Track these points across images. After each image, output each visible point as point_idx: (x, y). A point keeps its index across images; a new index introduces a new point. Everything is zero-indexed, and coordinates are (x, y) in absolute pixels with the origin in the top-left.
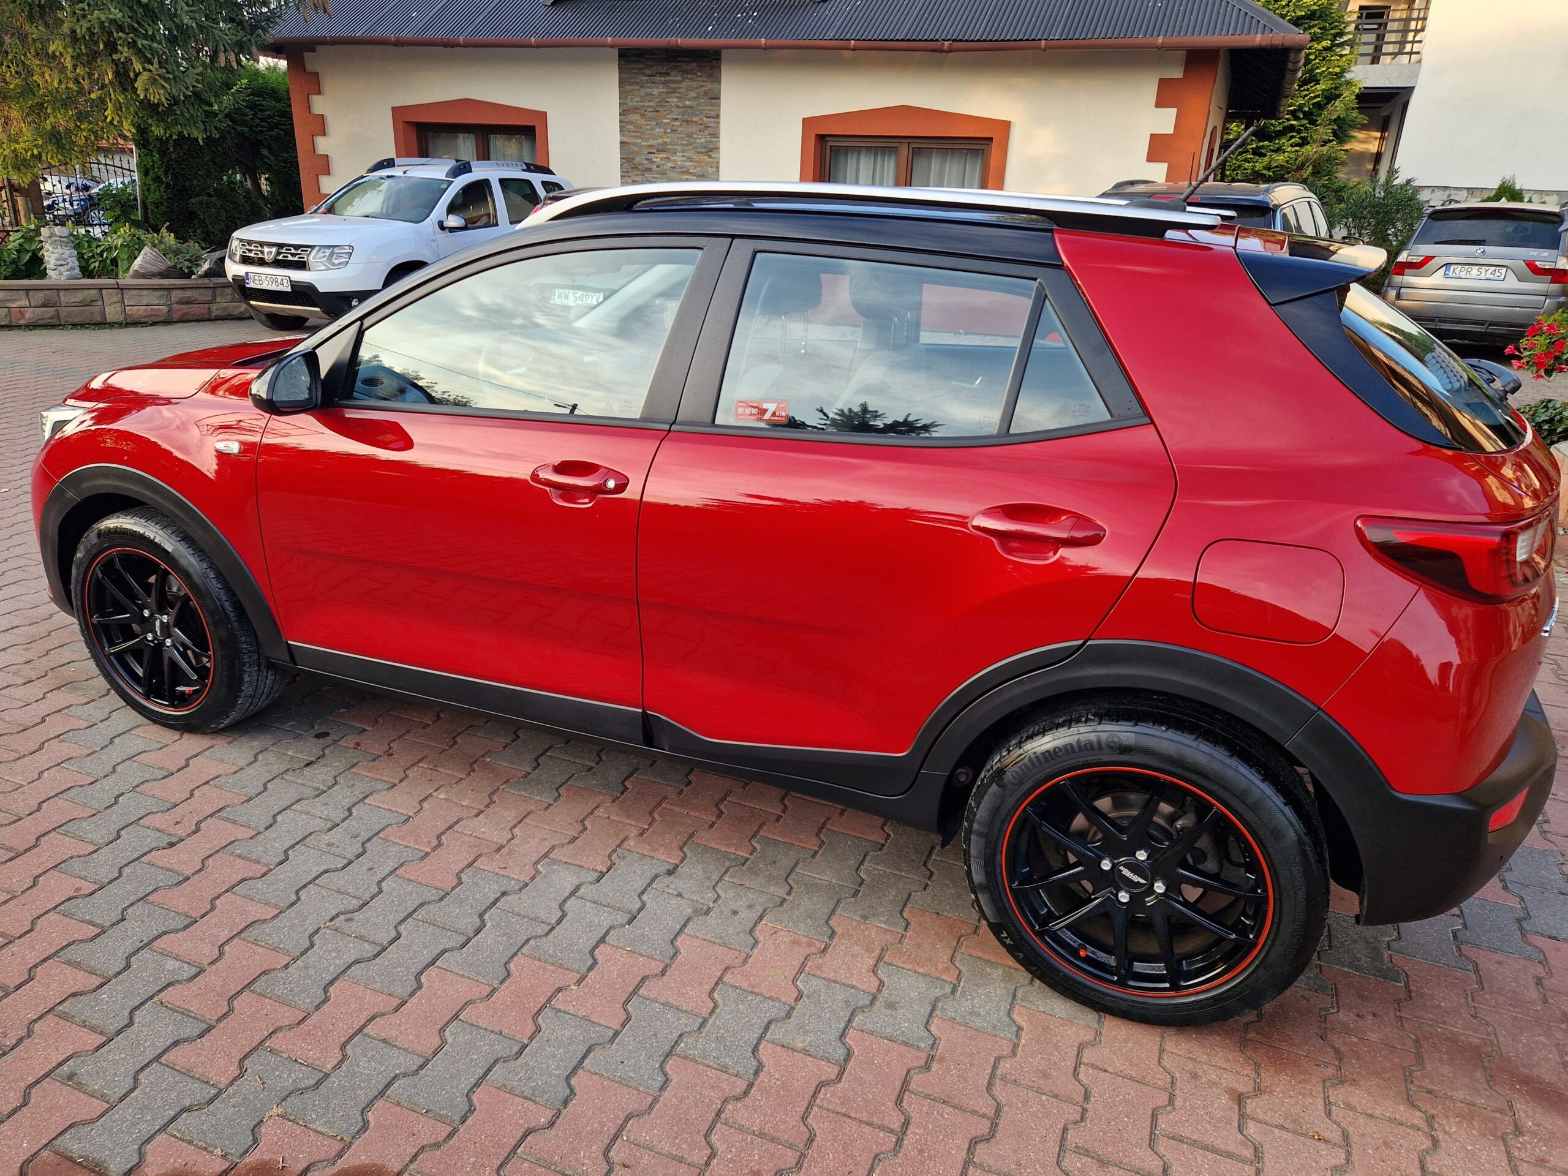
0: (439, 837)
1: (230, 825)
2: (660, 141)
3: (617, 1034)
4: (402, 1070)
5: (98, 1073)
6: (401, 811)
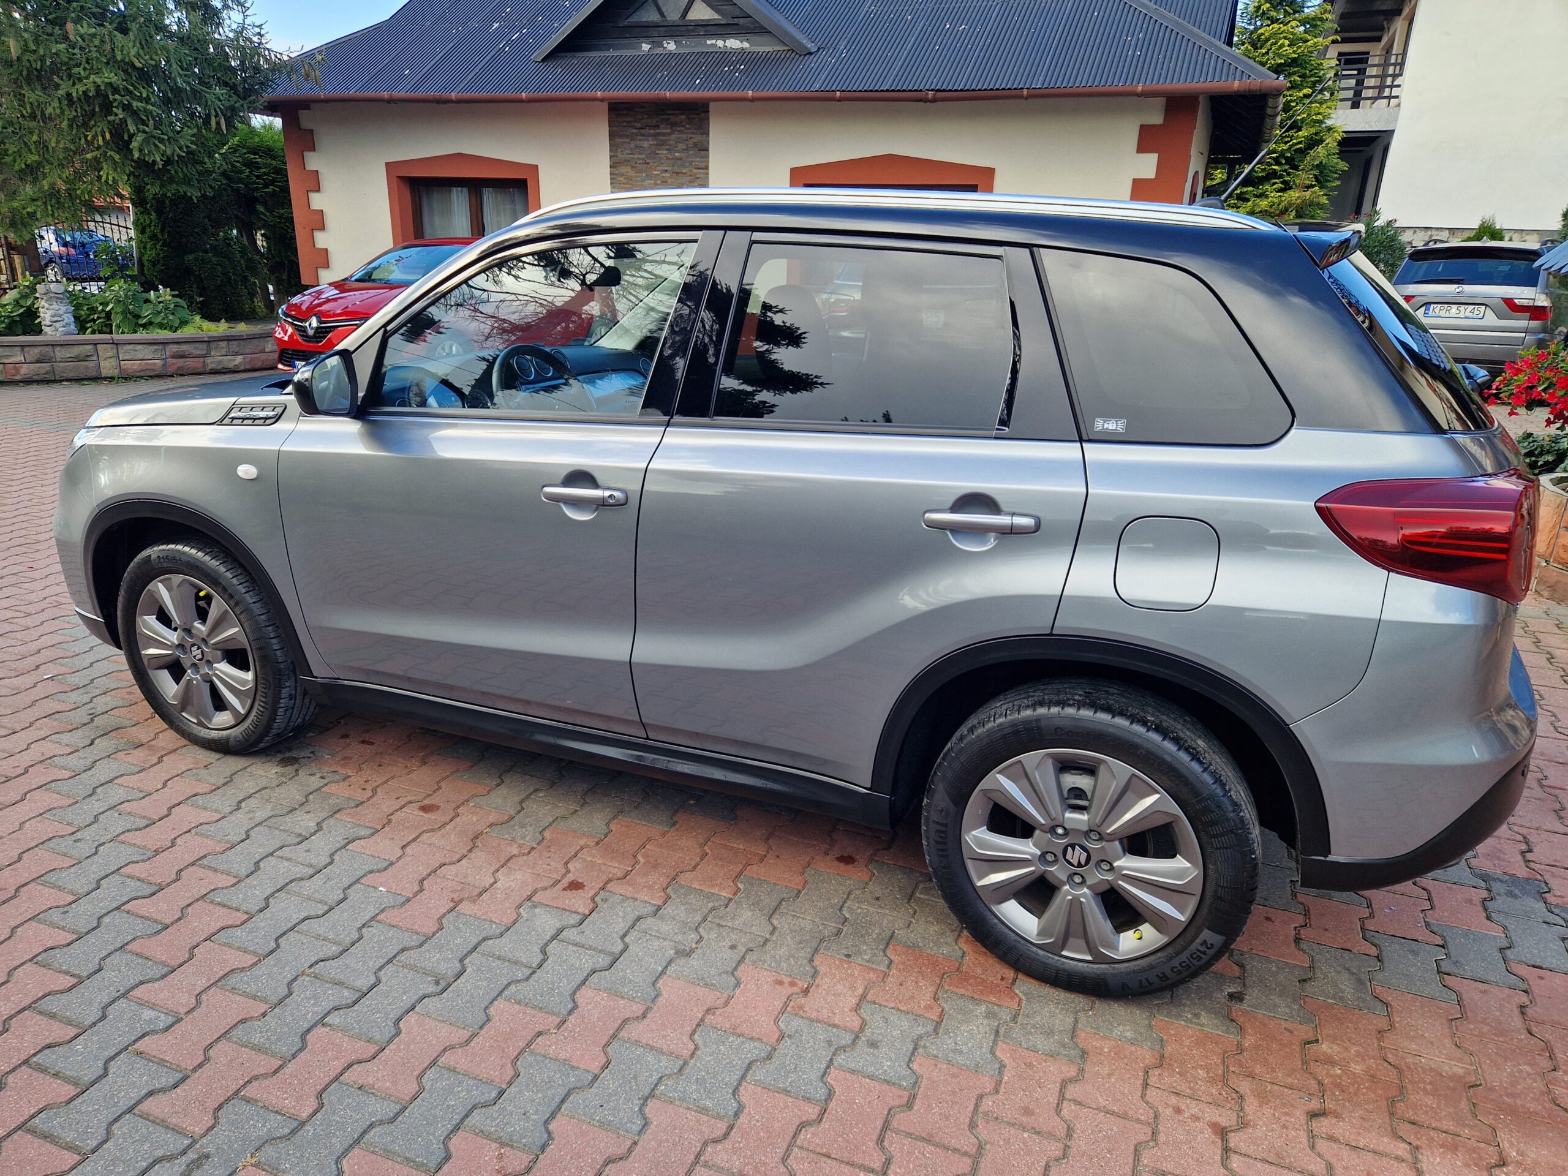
0: (421, 882)
1: (210, 873)
3: (596, 1078)
4: (379, 1117)
5: (71, 1125)
6: (383, 857)
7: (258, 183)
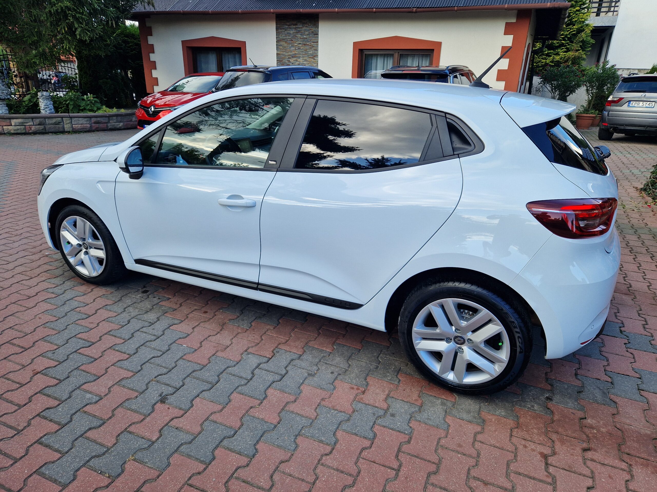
0: (201, 343)
1: (113, 338)
2: (293, 53)
3: (275, 426)
4: (185, 441)
5: (57, 441)
6: (185, 332)
7: (128, 50)
